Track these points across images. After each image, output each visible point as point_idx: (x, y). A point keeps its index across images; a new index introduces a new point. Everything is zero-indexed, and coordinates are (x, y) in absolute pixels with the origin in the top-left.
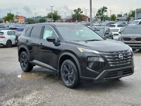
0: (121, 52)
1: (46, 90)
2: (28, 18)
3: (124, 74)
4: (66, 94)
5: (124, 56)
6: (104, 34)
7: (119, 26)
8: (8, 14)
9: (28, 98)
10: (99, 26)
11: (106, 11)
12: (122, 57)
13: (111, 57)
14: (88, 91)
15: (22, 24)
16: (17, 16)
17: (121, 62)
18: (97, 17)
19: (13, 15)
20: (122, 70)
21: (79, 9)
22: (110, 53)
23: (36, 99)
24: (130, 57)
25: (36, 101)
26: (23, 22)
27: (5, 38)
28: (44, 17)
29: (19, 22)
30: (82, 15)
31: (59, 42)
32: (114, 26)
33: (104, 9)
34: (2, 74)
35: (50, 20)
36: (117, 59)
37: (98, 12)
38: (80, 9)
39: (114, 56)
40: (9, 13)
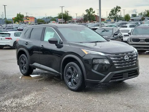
0: (126, 53)
1: (45, 91)
2: (39, 19)
3: (129, 76)
4: (64, 95)
5: (129, 58)
6: (113, 35)
7: (131, 26)
8: (18, 15)
9: (26, 98)
10: (110, 27)
11: (120, 11)
12: (128, 58)
13: (117, 58)
14: (87, 93)
15: (32, 24)
16: (27, 17)
17: (127, 63)
18: (110, 17)
19: (23, 15)
20: (127, 72)
21: (91, 9)
22: (116, 54)
23: (34, 100)
24: (136, 59)
25: (33, 102)
26: (33, 22)
27: (12, 39)
28: (55, 18)
29: (29, 23)
30: (94, 15)
31: (62, 43)
32: (126, 27)
33: (117, 9)
34: (5, 75)
35: (60, 20)
36: (123, 61)
37: (111, 12)
38: (93, 9)
39: (120, 57)
40: (19, 13)
